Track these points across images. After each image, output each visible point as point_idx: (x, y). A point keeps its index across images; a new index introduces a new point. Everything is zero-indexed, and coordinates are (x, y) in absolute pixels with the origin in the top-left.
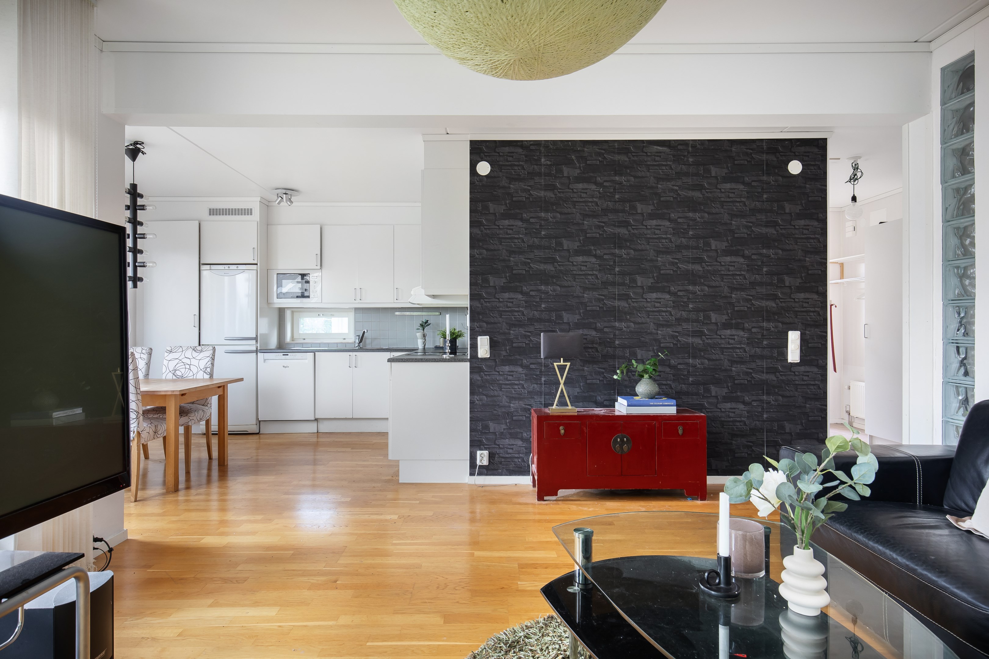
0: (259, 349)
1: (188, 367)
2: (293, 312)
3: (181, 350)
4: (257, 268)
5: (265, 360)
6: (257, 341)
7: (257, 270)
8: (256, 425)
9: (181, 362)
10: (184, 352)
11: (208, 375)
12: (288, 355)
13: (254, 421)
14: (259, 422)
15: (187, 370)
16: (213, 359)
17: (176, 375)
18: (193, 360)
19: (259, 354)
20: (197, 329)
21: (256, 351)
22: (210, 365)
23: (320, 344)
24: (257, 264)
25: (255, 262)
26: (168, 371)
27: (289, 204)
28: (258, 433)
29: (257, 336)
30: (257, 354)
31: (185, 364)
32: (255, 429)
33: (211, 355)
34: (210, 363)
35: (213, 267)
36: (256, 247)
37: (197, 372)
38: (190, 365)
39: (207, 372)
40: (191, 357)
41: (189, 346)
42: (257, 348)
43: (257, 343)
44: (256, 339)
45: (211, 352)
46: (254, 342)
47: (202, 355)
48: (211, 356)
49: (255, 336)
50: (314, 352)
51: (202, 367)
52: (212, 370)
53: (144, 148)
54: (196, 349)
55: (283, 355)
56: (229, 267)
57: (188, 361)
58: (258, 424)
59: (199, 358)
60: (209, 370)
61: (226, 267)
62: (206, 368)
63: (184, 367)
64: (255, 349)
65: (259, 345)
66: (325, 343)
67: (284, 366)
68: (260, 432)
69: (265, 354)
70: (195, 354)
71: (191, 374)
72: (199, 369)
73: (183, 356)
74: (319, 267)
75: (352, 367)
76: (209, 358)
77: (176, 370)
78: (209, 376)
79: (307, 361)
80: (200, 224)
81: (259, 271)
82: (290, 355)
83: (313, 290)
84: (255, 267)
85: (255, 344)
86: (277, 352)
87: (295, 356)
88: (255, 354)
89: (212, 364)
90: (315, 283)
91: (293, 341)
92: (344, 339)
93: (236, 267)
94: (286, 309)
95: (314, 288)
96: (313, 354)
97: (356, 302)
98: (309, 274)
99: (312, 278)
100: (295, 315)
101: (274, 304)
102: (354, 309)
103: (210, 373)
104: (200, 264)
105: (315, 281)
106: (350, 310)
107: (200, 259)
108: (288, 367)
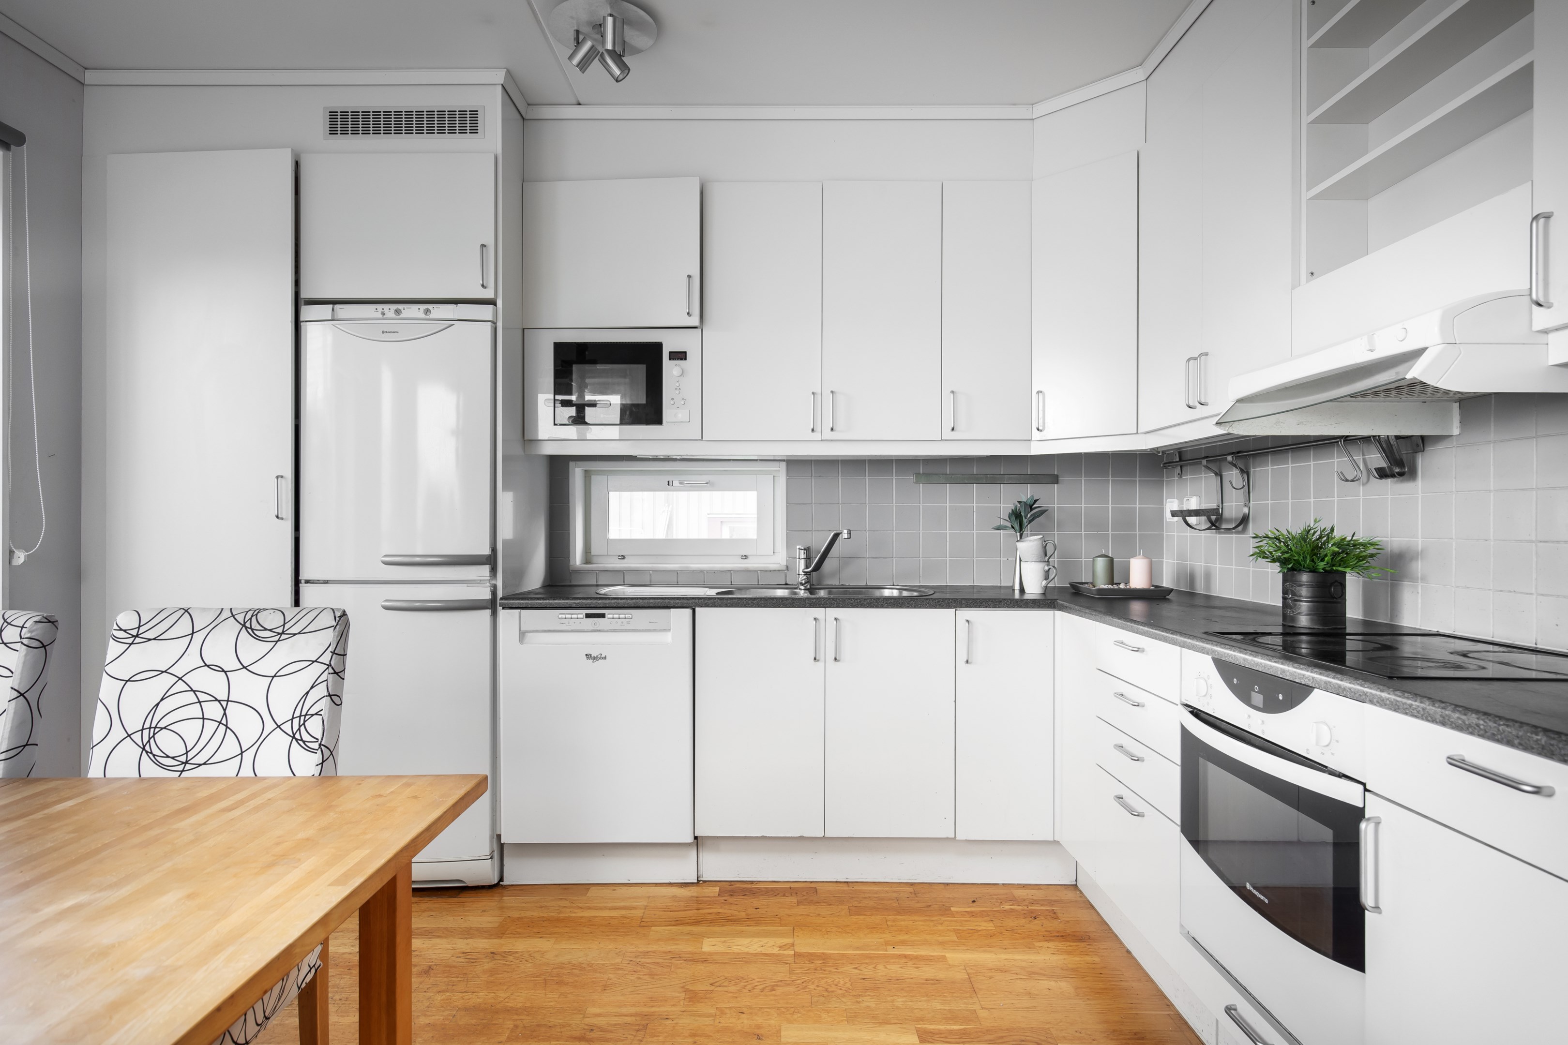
0: (500, 594)
1: (214, 711)
2: (587, 474)
3: (184, 627)
4: (495, 314)
5: (523, 634)
6: (494, 571)
7: (494, 323)
8: (492, 858)
9: (181, 686)
10: (198, 638)
12: (603, 616)
13: (484, 847)
14: (500, 849)
15: (210, 726)
16: (339, 674)
17: (156, 751)
18: (239, 678)
19: (502, 614)
20: (288, 525)
21: (492, 605)
22: (324, 704)
23: (677, 573)
24: (492, 302)
25: (489, 294)
26: (118, 733)
27: (617, 71)
28: (497, 885)
29: (494, 550)
31: (202, 697)
32: (485, 872)
33: (328, 655)
34: (321, 690)
35: (343, 311)
36: (490, 242)
37: (260, 741)
38: (225, 704)
39: (306, 737)
40: (230, 663)
41: (227, 607)
42: (494, 593)
43: (496, 576)
44: (491, 560)
45: (329, 636)
46: (484, 571)
47: (285, 652)
48: (326, 658)
49: (486, 551)
50: (689, 605)
51: (283, 713)
52: (332, 726)
54: (255, 625)
55: (588, 616)
56: (398, 312)
57: (213, 683)
58: (496, 855)
59: (268, 666)
60: (314, 726)
61: (391, 308)
62: (304, 718)
63: (195, 711)
64: (488, 596)
65: (499, 583)
66: (693, 572)
67: (588, 656)
68: (501, 879)
69: (523, 612)
70: (250, 649)
71: (230, 747)
72: (270, 725)
73: (192, 659)
74: (695, 321)
75: (823, 658)
76: (318, 668)
77: (155, 730)
78: (317, 758)
79: (668, 637)
80: (297, 165)
81: (500, 325)
82: (611, 616)
83: (672, 399)
84: (486, 312)
85: (488, 578)
86: (568, 606)
87: (628, 620)
88: (488, 612)
89: (330, 696)
90: (682, 375)
91: (590, 563)
92: (745, 557)
93: (422, 310)
94: (572, 464)
95: (677, 392)
96: (688, 612)
97: (817, 436)
98: (658, 347)
99: (670, 359)
100: (595, 479)
101: (533, 441)
102: (784, 464)
103: (320, 745)
104: (298, 302)
105: (682, 369)
106: (774, 467)
107: (297, 283)
108: (605, 658)
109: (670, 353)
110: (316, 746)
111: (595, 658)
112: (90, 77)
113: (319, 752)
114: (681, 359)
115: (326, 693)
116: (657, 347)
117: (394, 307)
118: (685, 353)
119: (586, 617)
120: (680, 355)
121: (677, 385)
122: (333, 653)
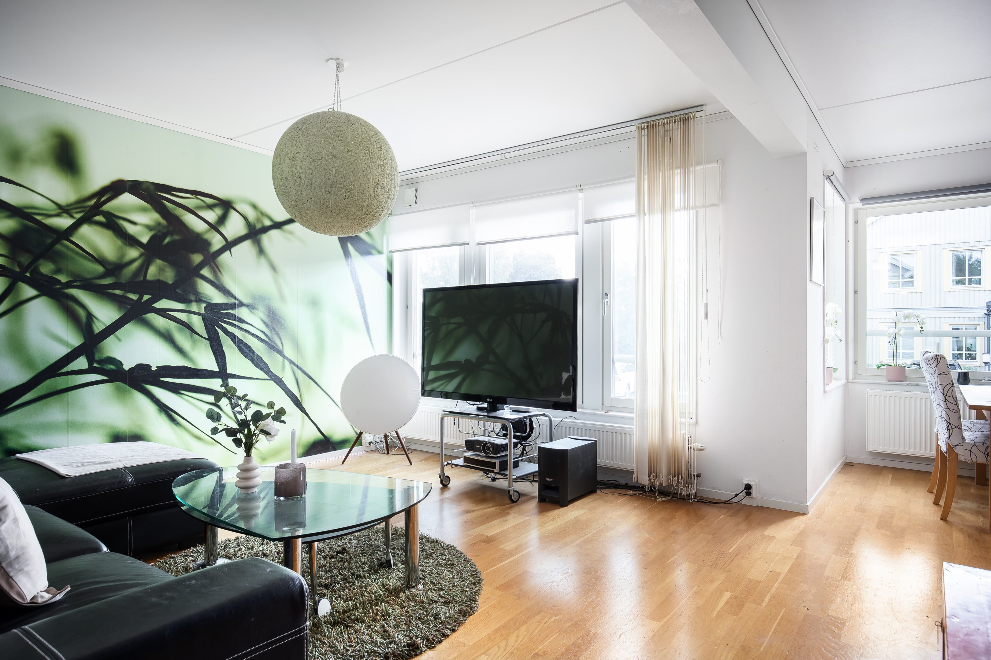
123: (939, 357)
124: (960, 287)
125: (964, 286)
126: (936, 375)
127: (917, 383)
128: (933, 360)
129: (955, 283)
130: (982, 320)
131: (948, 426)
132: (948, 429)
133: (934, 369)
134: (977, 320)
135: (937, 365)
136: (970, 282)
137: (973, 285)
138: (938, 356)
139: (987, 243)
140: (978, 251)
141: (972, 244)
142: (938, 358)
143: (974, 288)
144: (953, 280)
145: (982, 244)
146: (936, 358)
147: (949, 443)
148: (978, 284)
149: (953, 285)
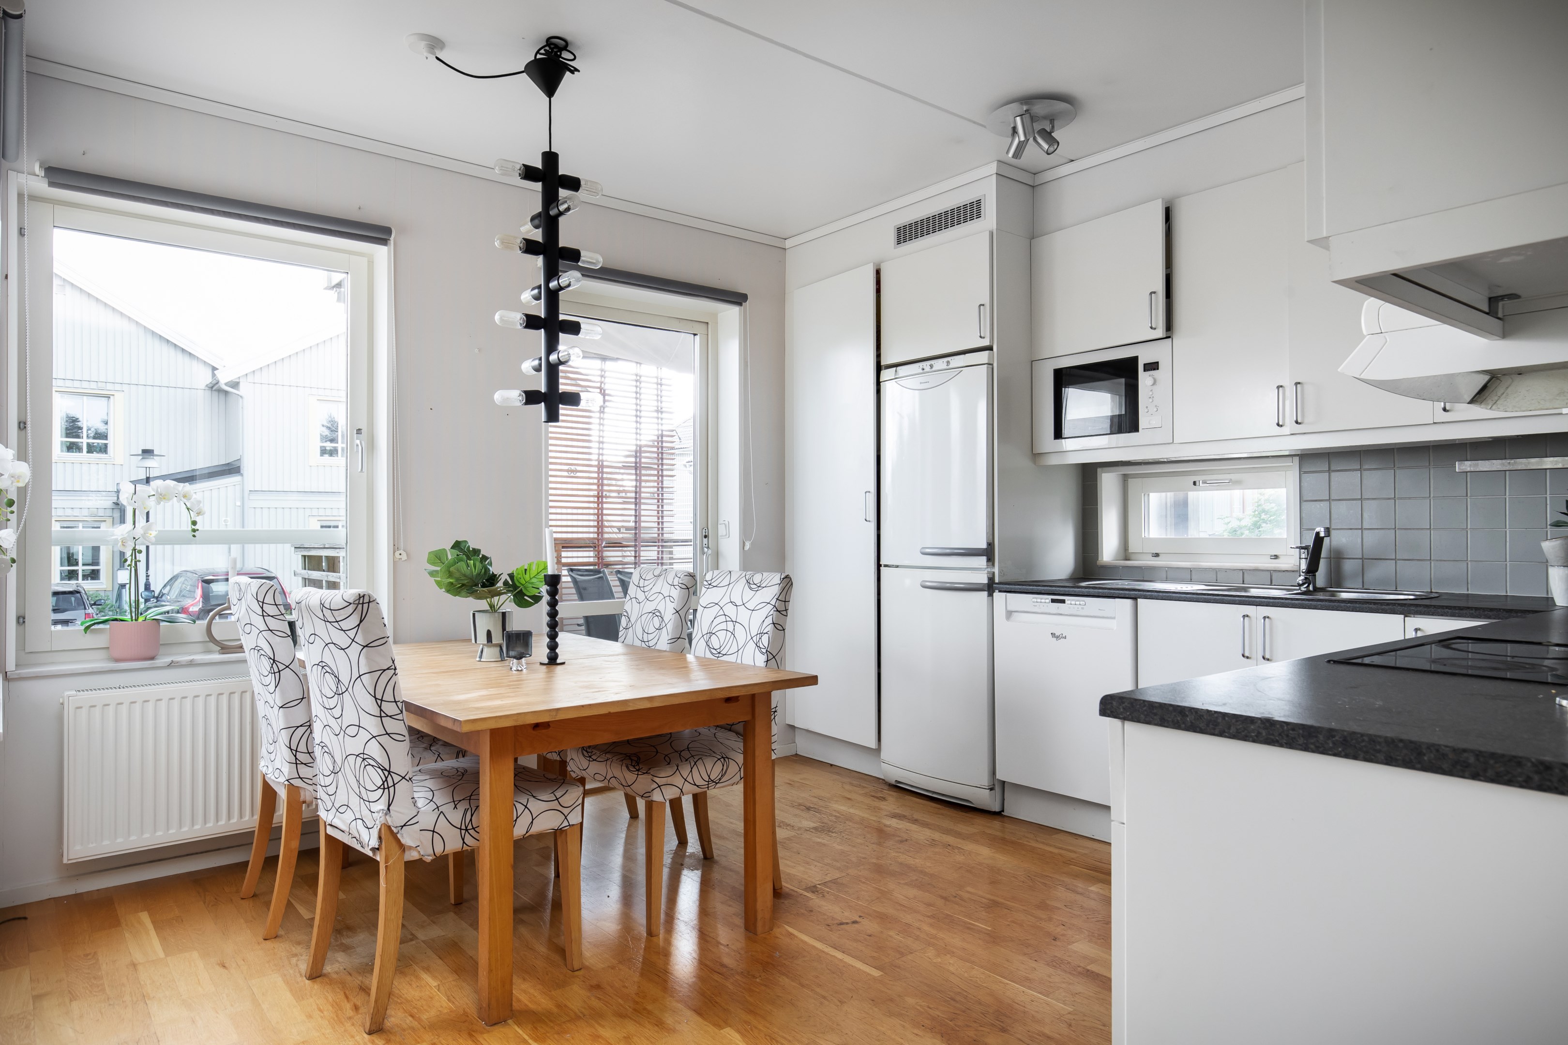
0: (996, 580)
1: (731, 627)
2: (1125, 478)
3: (727, 580)
4: (991, 357)
5: (1009, 614)
6: (991, 560)
7: (991, 364)
8: (991, 789)
9: (720, 613)
10: (731, 586)
11: (762, 653)
12: (1063, 601)
13: (984, 779)
14: (999, 785)
15: (729, 635)
16: (781, 612)
17: (711, 646)
18: (741, 610)
19: (996, 594)
20: (873, 526)
21: (990, 587)
22: (770, 628)
23: (1191, 570)
24: (990, 348)
25: (986, 342)
26: (700, 634)
27: (1046, 146)
28: (999, 813)
29: (991, 544)
30: (991, 595)
31: (727, 619)
32: (984, 798)
33: (775, 600)
34: (770, 620)
35: (902, 370)
36: (987, 301)
37: (745, 645)
38: (735, 623)
39: (761, 646)
40: (739, 602)
42: (991, 579)
43: (993, 565)
44: (988, 553)
46: (982, 561)
47: (758, 597)
48: (773, 602)
49: (984, 545)
50: (1135, 599)
51: (755, 631)
52: (772, 641)
53: (575, 58)
54: (751, 582)
55: (1053, 601)
56: (931, 366)
57: (733, 612)
58: (996, 788)
59: (752, 605)
60: (765, 640)
61: (927, 364)
62: (762, 634)
63: (724, 627)
64: (986, 581)
65: (996, 570)
66: (1206, 570)
67: (1053, 635)
68: (1003, 811)
69: (1009, 595)
70: (747, 594)
71: (735, 647)
72: (749, 638)
73: (726, 599)
74: (1164, 332)
75: (1254, 656)
77: (712, 634)
78: (764, 658)
79: (1113, 624)
80: (878, 272)
81: (995, 365)
82: (1069, 602)
83: (1147, 407)
84: (983, 356)
85: (985, 567)
86: (1038, 592)
87: (1083, 607)
88: (986, 593)
89: (774, 623)
90: (1154, 383)
91: (1129, 560)
92: (1276, 557)
93: (945, 362)
94: (1099, 470)
95: (1151, 400)
96: (1128, 602)
97: (1286, 430)
98: (1135, 359)
99: (1145, 371)
100: (1131, 482)
101: (1047, 454)
102: (1297, 459)
103: (767, 651)
104: (879, 368)
105: (1153, 378)
106: (1288, 463)
107: (878, 356)
108: (1065, 638)
109: (1145, 365)
110: (764, 651)
111: (1058, 637)
112: (788, 244)
113: (766, 654)
114: (1154, 369)
115: (772, 622)
116: (1133, 361)
117: (929, 363)
118: (1158, 363)
119: (1052, 602)
120: (1154, 366)
121: (1151, 393)
122: (777, 599)
123: (366, 600)
124: (74, 456)
125: (81, 454)
126: (355, 649)
127: (191, 658)
128: (351, 609)
129: (65, 449)
130: (109, 513)
131: (386, 780)
132: (384, 789)
133: (352, 634)
134: (101, 513)
135: (361, 621)
136: (91, 449)
137: (95, 455)
138: (363, 596)
139: (118, 387)
140: (103, 399)
141: (94, 385)
142: (363, 603)
143: (97, 460)
144: (62, 442)
145: (109, 386)
146: (359, 603)
147: (390, 824)
148: (103, 453)
149: (62, 451)
